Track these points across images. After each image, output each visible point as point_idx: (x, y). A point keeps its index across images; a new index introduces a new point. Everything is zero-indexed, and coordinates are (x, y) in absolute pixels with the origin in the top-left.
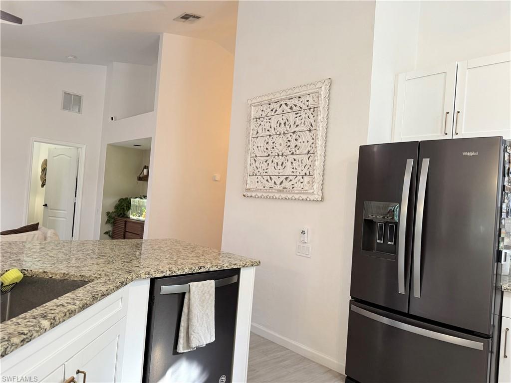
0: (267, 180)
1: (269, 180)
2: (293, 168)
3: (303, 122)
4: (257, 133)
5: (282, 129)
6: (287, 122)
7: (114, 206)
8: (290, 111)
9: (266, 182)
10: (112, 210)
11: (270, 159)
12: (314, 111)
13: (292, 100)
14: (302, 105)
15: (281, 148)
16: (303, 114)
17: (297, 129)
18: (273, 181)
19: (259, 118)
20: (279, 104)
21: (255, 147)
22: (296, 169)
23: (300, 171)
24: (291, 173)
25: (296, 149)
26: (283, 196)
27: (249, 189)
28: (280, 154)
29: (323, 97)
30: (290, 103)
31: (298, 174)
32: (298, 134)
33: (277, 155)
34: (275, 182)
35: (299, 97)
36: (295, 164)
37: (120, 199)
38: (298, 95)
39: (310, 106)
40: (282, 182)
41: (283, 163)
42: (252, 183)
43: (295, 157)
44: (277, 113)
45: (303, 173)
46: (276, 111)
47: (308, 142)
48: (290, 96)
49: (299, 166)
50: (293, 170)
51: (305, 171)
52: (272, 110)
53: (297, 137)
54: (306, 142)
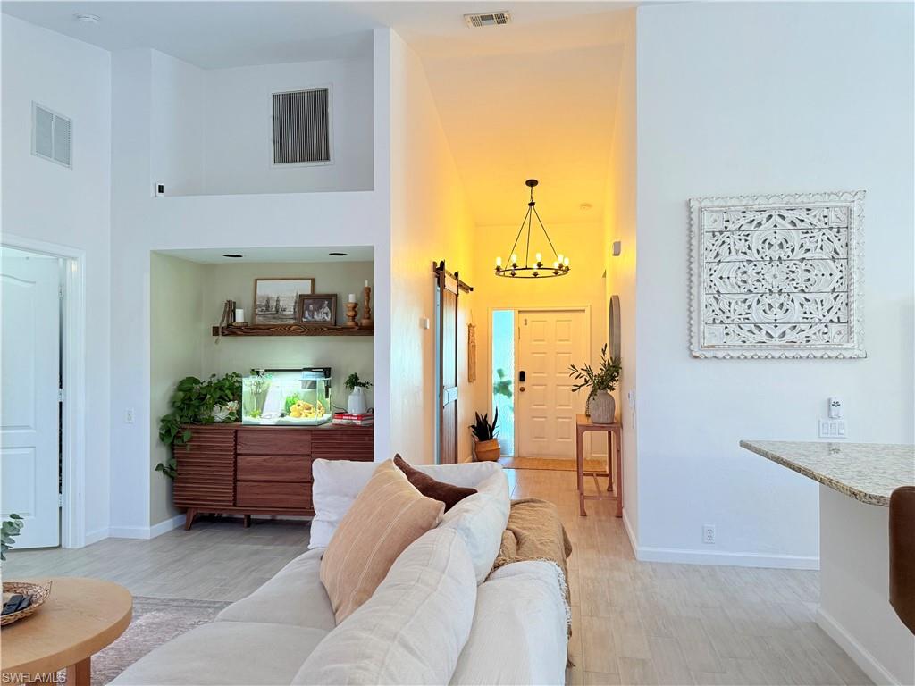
0: (750, 331)
1: (755, 330)
2: (805, 313)
3: (819, 246)
4: (718, 254)
5: (776, 252)
6: (784, 242)
7: (167, 399)
8: (790, 227)
9: (749, 334)
10: (165, 411)
11: (752, 299)
12: (838, 232)
13: (795, 212)
14: (815, 221)
15: (775, 282)
16: (818, 236)
17: (807, 255)
18: (764, 332)
19: (721, 233)
20: (765, 215)
21: (715, 278)
22: (811, 313)
23: (821, 317)
24: (801, 320)
25: (809, 284)
26: (790, 354)
27: (713, 346)
28: (776, 290)
29: (856, 215)
30: (790, 216)
31: (817, 321)
32: (811, 262)
33: (768, 291)
34: (767, 332)
35: (809, 210)
36: (809, 307)
37: (182, 383)
38: (809, 206)
39: (831, 225)
40: (784, 333)
41: (782, 304)
42: (714, 335)
43: (808, 296)
44: (761, 228)
45: (826, 320)
46: (760, 224)
47: (831, 275)
48: (793, 206)
49: (817, 308)
50: (806, 316)
51: (831, 316)
52: (751, 222)
53: (809, 267)
54: (827, 275)
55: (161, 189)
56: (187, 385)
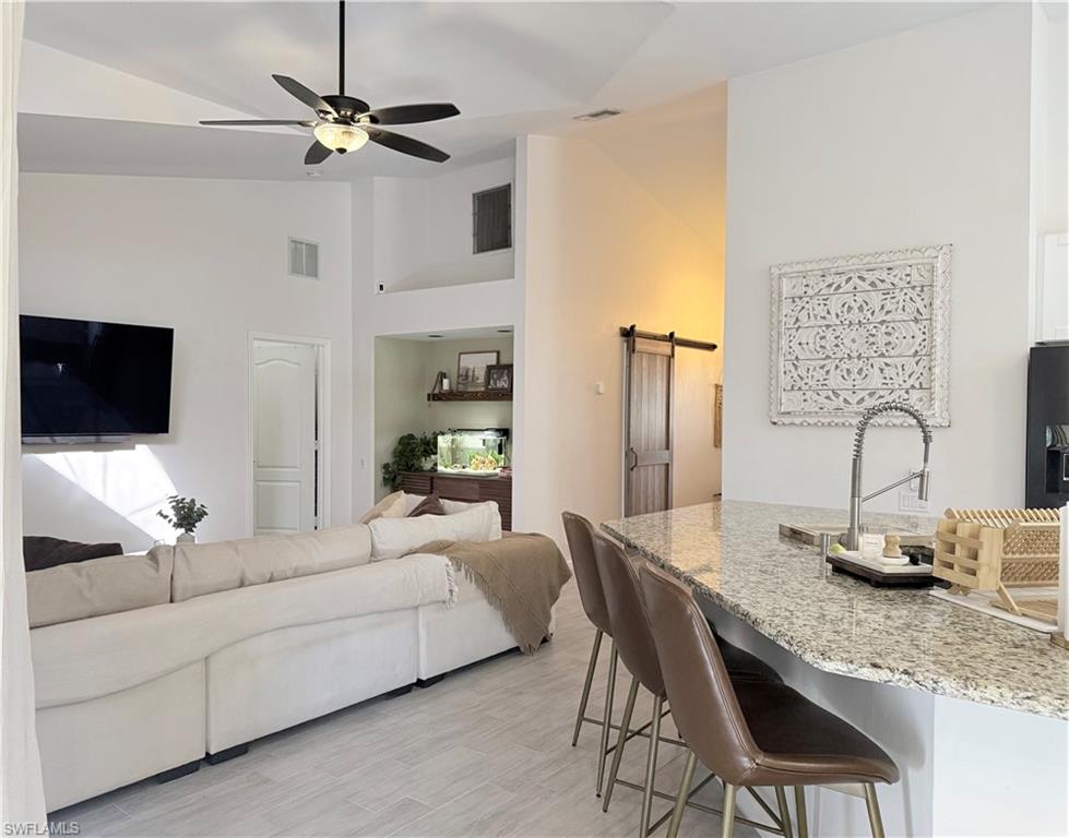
0: (828, 398)
1: (833, 397)
2: (885, 378)
3: (901, 307)
4: (797, 319)
5: (855, 316)
6: (864, 305)
8: (870, 288)
9: (826, 401)
10: (388, 459)
11: (830, 365)
12: (922, 291)
13: (875, 272)
14: (896, 281)
15: (854, 346)
16: (900, 296)
17: (888, 318)
18: (841, 399)
19: (801, 298)
20: (844, 278)
21: (794, 345)
22: (891, 379)
23: (902, 383)
24: (880, 385)
25: (889, 348)
27: (789, 413)
28: (855, 354)
29: (940, 272)
30: (870, 277)
31: (897, 387)
32: (892, 324)
33: (846, 356)
34: (845, 399)
35: (889, 269)
36: (889, 372)
38: (890, 265)
39: (913, 284)
40: (863, 399)
41: (861, 369)
42: (790, 401)
43: (888, 361)
44: (841, 291)
45: (908, 385)
46: (839, 287)
47: (913, 337)
48: (871, 267)
49: (898, 374)
50: (884, 381)
51: (911, 382)
52: (830, 286)
53: (890, 329)
54: (909, 337)
55: (381, 287)
56: (406, 441)
